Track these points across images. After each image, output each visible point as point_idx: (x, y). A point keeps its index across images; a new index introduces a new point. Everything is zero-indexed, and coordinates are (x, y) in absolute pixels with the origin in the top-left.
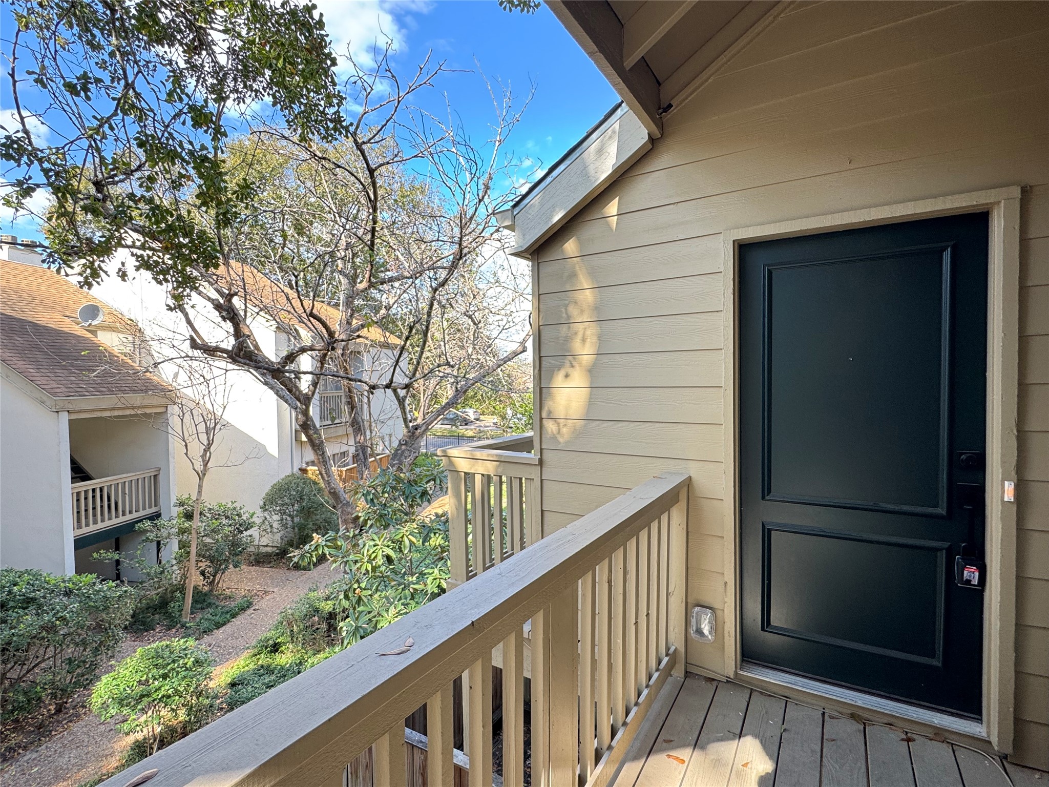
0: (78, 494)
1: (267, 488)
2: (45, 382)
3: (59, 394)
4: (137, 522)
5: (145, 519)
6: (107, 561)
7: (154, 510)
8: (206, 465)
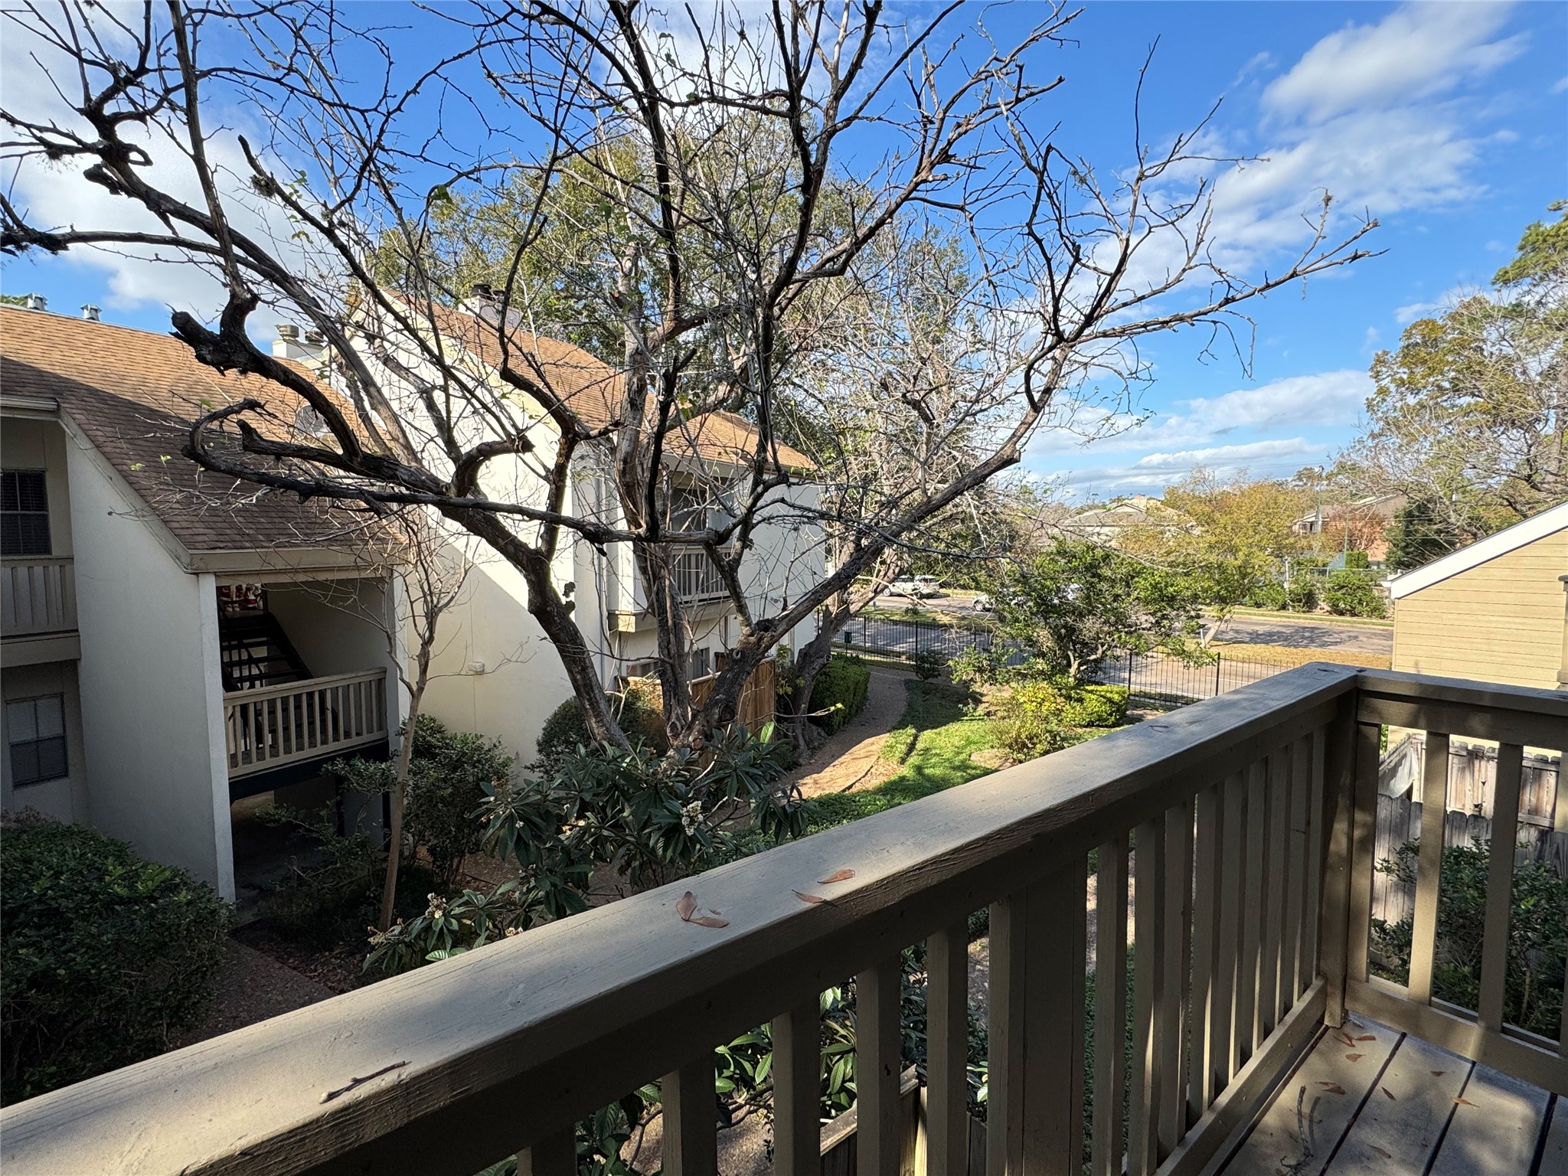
0: (244, 708)
1: (549, 713)
2: (185, 525)
3: (198, 545)
4: (326, 761)
5: (339, 756)
6: (272, 825)
7: (376, 735)
8: (424, 671)
